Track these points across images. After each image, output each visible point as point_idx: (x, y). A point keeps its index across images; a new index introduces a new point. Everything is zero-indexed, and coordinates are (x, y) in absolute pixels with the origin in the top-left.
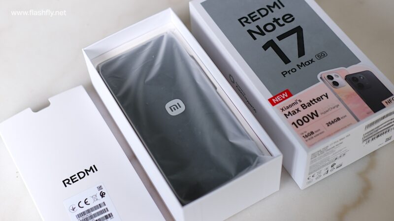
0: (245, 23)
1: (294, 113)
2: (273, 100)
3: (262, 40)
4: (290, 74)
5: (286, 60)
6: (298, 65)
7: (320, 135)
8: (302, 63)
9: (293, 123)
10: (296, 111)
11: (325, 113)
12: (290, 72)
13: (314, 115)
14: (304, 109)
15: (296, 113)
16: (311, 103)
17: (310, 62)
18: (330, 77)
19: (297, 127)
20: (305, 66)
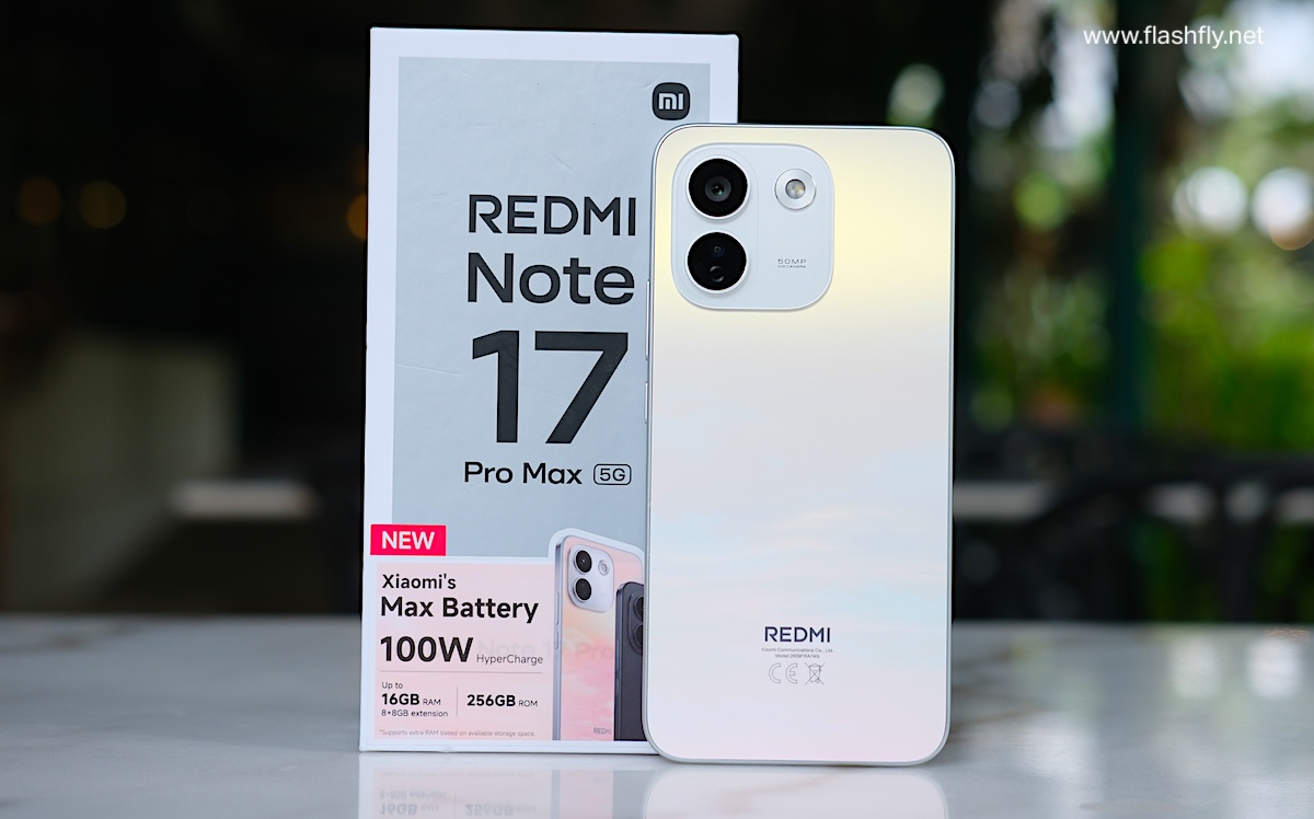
0: (479, 222)
1: (412, 610)
2: (385, 535)
3: (492, 315)
4: (487, 480)
5: (507, 430)
6: (527, 466)
7: (429, 717)
8: (543, 466)
9: (387, 640)
10: (420, 609)
11: (491, 660)
12: (492, 475)
13: (459, 650)
14: (446, 614)
15: (415, 614)
16: (475, 609)
18: (583, 561)
19: (389, 658)
20: (544, 481)
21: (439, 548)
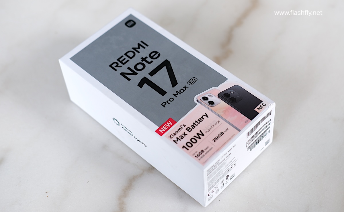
0: (116, 68)
1: (182, 137)
2: (160, 130)
3: (136, 79)
4: (169, 103)
5: (163, 93)
6: (174, 94)
7: (210, 152)
8: (177, 92)
9: (184, 147)
10: (183, 136)
11: (209, 130)
12: (169, 102)
13: (200, 135)
14: (190, 132)
15: (183, 137)
16: (194, 125)
17: (184, 89)
18: (205, 99)
19: (188, 149)
20: (180, 94)
21: (174, 123)
